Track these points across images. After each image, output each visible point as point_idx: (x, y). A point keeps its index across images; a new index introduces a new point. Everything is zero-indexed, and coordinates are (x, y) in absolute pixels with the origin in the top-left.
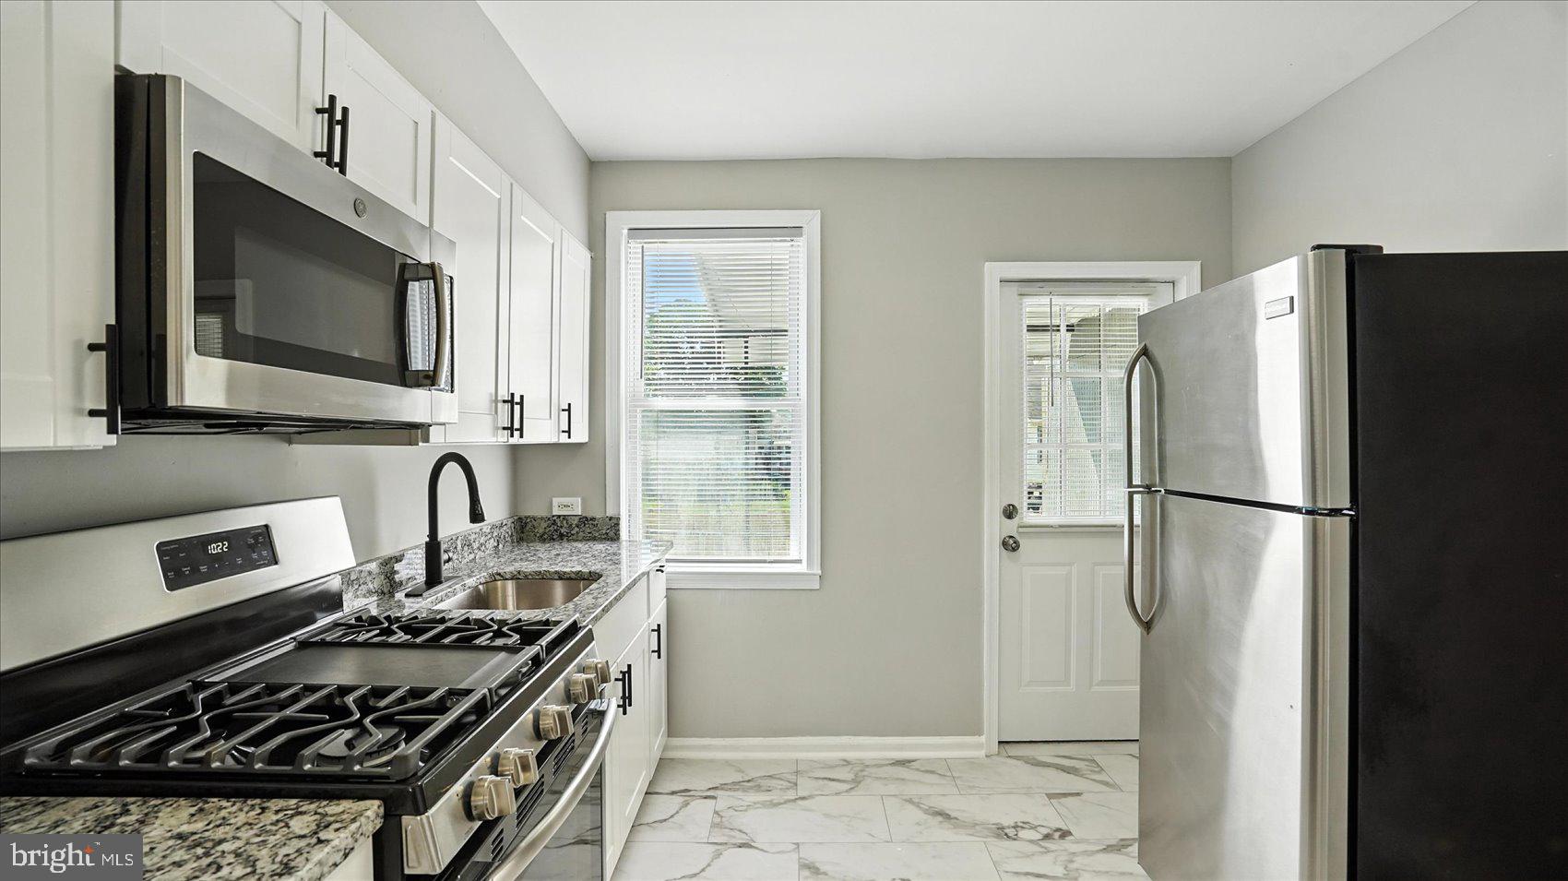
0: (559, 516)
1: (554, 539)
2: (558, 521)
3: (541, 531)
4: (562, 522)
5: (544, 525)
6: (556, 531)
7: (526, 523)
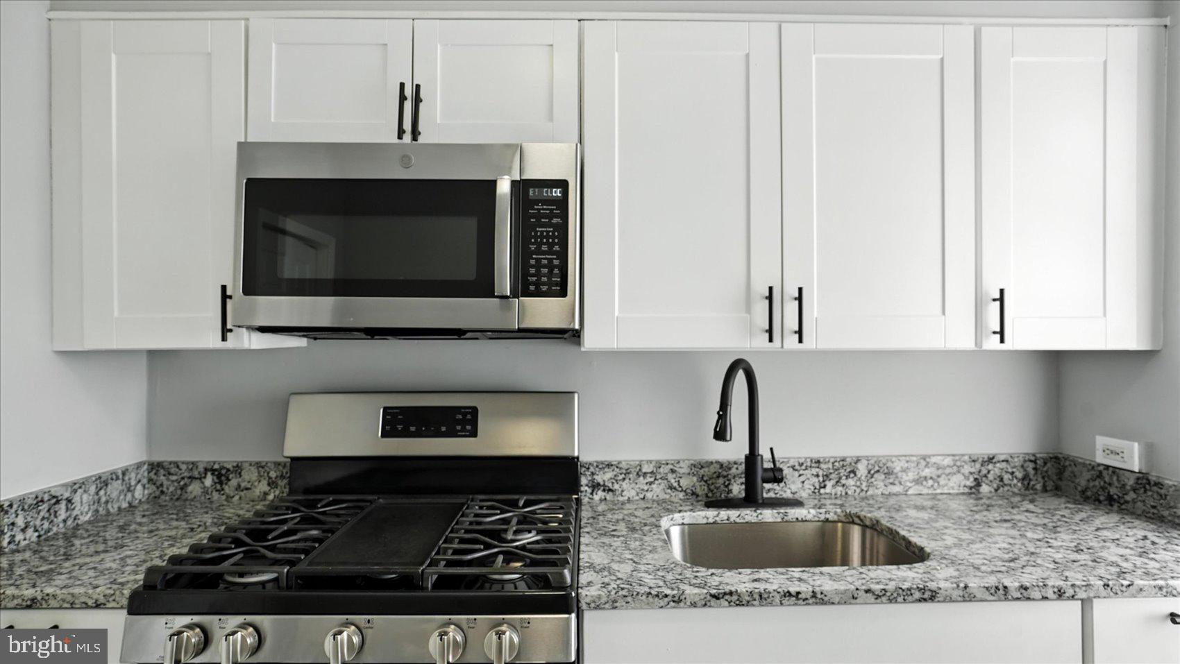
0: (1107, 467)
1: (1100, 502)
2: (1105, 473)
3: (1083, 483)
4: (1111, 477)
5: (1087, 475)
6: (1103, 488)
7: (1065, 467)
